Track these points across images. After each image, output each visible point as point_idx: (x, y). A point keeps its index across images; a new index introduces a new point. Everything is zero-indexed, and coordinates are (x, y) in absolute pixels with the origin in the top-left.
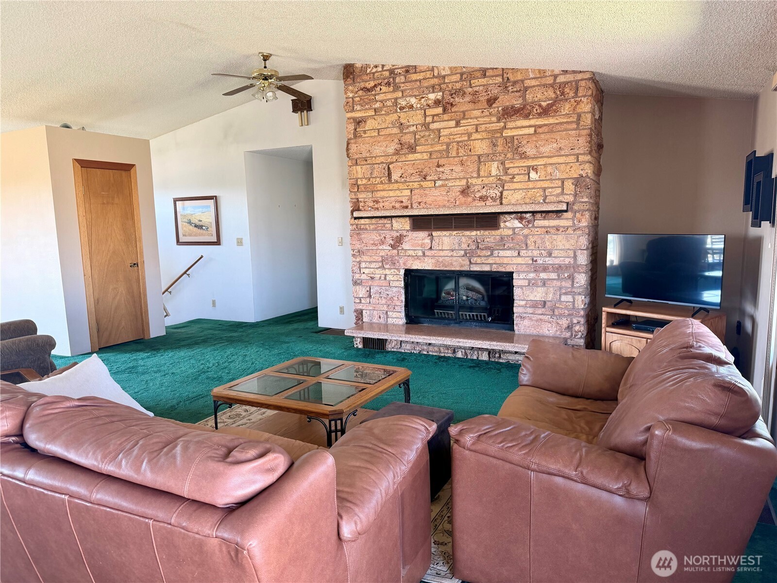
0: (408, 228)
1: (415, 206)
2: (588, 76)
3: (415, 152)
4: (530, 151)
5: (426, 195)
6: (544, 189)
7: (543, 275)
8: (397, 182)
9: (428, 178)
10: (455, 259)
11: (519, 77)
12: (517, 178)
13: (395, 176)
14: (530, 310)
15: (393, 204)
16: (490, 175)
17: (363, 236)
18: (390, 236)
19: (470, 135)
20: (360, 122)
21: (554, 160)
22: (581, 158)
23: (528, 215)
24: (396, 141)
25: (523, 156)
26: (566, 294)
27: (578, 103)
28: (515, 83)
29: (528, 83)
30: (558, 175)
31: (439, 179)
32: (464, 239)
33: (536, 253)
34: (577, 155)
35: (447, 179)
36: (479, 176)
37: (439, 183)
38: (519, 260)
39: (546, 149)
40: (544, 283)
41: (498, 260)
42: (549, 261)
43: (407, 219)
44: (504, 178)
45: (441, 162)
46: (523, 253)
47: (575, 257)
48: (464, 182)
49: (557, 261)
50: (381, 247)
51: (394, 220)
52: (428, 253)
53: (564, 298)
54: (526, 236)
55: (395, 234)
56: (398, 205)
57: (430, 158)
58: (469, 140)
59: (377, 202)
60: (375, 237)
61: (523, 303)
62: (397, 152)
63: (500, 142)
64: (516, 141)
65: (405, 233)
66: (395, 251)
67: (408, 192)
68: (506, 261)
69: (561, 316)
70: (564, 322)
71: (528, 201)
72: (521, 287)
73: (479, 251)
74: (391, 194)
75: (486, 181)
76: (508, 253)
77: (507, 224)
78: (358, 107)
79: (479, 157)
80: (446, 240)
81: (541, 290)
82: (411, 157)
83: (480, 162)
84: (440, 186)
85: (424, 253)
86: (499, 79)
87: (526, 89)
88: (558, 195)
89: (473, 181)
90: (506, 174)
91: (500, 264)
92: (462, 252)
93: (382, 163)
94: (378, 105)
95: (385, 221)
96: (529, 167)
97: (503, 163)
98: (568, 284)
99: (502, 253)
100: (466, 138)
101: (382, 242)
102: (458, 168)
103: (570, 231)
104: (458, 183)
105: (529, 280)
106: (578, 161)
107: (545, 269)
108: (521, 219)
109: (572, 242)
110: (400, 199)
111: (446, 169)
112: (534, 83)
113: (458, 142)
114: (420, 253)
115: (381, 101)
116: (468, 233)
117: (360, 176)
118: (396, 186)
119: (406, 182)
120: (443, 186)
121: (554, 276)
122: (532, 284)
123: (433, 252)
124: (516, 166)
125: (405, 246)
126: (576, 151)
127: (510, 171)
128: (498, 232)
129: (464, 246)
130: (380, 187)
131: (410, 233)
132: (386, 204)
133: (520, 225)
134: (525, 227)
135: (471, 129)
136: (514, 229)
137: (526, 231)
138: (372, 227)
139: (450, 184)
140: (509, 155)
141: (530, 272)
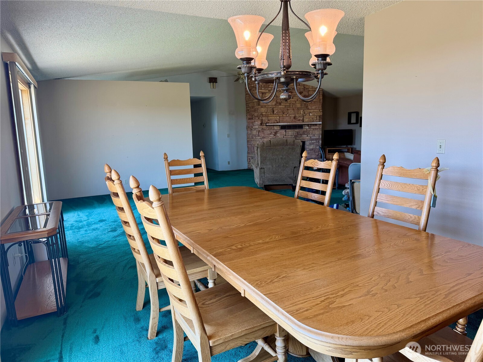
0: (279, 129)
1: (281, 122)
2: (322, 90)
3: (281, 105)
4: (310, 108)
5: (284, 119)
6: (313, 118)
7: (313, 142)
8: (275, 114)
9: (285, 113)
10: (292, 138)
11: (308, 87)
12: (307, 115)
13: (275, 112)
14: (310, 151)
15: (274, 121)
16: (300, 114)
17: (265, 132)
18: (273, 131)
19: (296, 102)
20: (263, 93)
21: (315, 111)
22: (320, 110)
23: (310, 125)
24: (275, 101)
25: (308, 109)
26: (317, 146)
27: (320, 96)
28: (307, 89)
29: (310, 89)
30: (316, 115)
31: (288, 114)
32: (294, 132)
33: (311, 135)
35: (290, 114)
36: (298, 114)
38: (308, 138)
39: (313, 108)
41: (303, 138)
42: (314, 137)
43: (279, 126)
44: (304, 115)
45: (289, 109)
46: (309, 136)
47: (319, 136)
48: (294, 115)
49: (316, 137)
50: (270, 136)
51: (275, 127)
52: (284, 137)
54: (309, 131)
55: (275, 131)
57: (285, 107)
59: (269, 120)
60: (269, 132)
61: (308, 150)
62: (275, 105)
63: (303, 104)
64: (307, 105)
65: (278, 131)
66: (275, 137)
67: (278, 118)
69: (316, 152)
70: (317, 154)
71: (309, 121)
72: (308, 145)
73: (298, 136)
74: (273, 118)
76: (305, 136)
77: (305, 128)
78: (263, 89)
79: (298, 108)
80: (290, 133)
81: (312, 145)
83: (298, 110)
84: (287, 116)
86: (303, 87)
87: (309, 91)
88: (316, 120)
89: (296, 115)
90: (304, 113)
92: (294, 136)
93: (271, 108)
94: (270, 89)
95: (272, 127)
96: (309, 112)
97: (304, 111)
98: (318, 143)
101: (271, 134)
102: (292, 111)
103: (318, 129)
104: (292, 115)
105: (310, 143)
107: (313, 140)
108: (308, 126)
109: (319, 132)
110: (277, 120)
111: (289, 111)
113: (293, 103)
114: (282, 137)
116: (295, 130)
117: (263, 111)
119: (278, 114)
121: (315, 141)
123: (286, 136)
124: (307, 111)
125: (278, 135)
128: (303, 130)
129: (295, 134)
130: (270, 115)
131: (280, 131)
132: (272, 121)
133: (308, 128)
135: (296, 100)
138: (267, 129)
139: (290, 116)
140: (305, 108)
141: (310, 141)
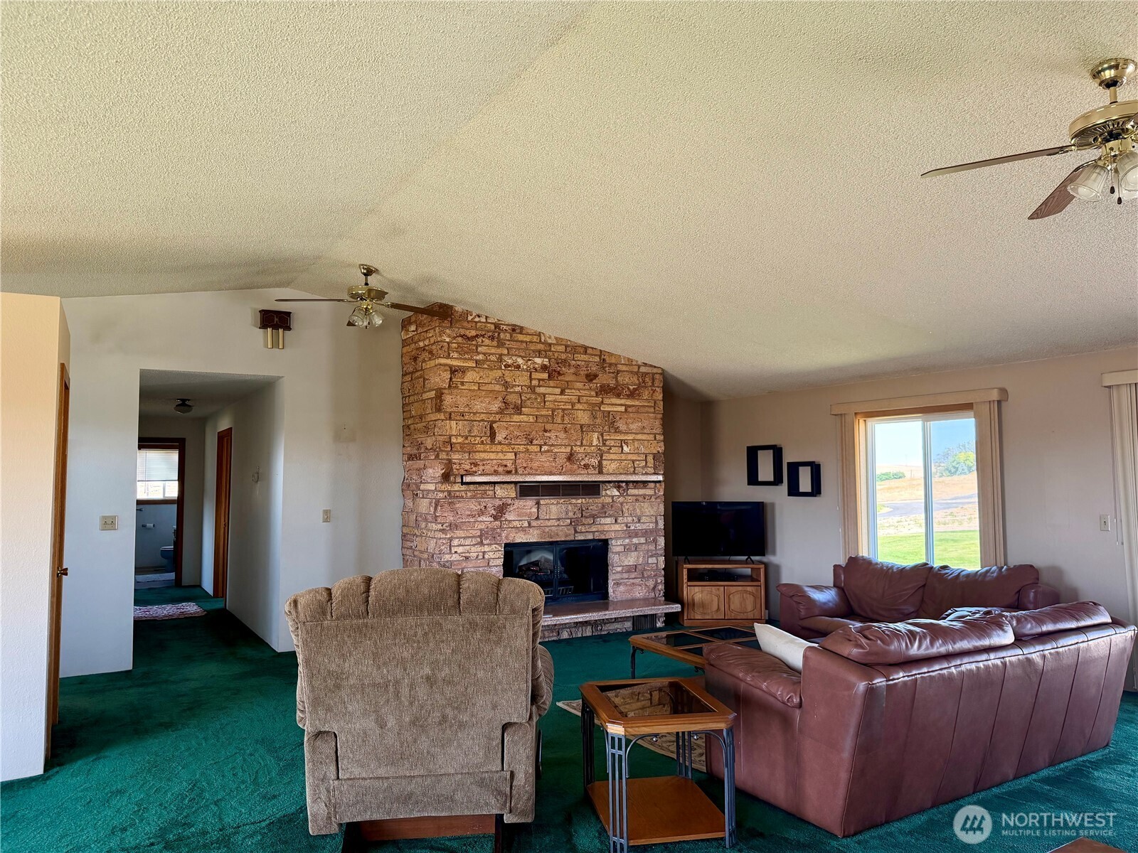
0: (514, 495)
1: (520, 471)
2: (660, 371)
3: (520, 414)
4: (623, 427)
5: (531, 460)
6: (633, 462)
7: (635, 540)
8: (500, 443)
9: (535, 442)
10: (561, 528)
11: (613, 361)
12: (614, 449)
13: (500, 437)
14: (625, 576)
15: (496, 468)
16: (591, 445)
17: (457, 505)
18: (491, 504)
19: (573, 405)
20: (456, 371)
21: (639, 437)
22: (658, 437)
23: (624, 484)
24: (500, 399)
25: (617, 431)
26: (652, 556)
27: (654, 391)
28: (611, 365)
29: (620, 367)
30: (643, 450)
31: (545, 444)
32: (570, 508)
33: (630, 519)
34: (655, 434)
35: (552, 445)
36: (582, 445)
37: (545, 448)
38: (617, 527)
39: (634, 427)
40: (636, 547)
41: (600, 528)
42: (639, 526)
43: (513, 485)
44: (603, 448)
45: (548, 427)
46: (620, 520)
47: (657, 522)
48: (568, 449)
49: (644, 527)
50: (480, 519)
51: (497, 487)
52: (534, 523)
53: (651, 561)
54: (622, 504)
55: (498, 502)
56: (501, 469)
57: (536, 422)
58: (572, 409)
59: (476, 465)
60: (474, 506)
61: (619, 569)
62: (501, 412)
63: (599, 415)
64: (611, 416)
65: (510, 502)
66: (498, 523)
67: (511, 456)
68: (606, 528)
69: (649, 577)
70: (651, 583)
71: (621, 471)
72: (618, 553)
73: (583, 519)
74: (492, 456)
75: (588, 450)
76: (608, 520)
77: (608, 492)
78: (456, 355)
79: (582, 426)
80: (554, 509)
81: (634, 554)
82: (516, 418)
83: (582, 431)
84: (545, 452)
85: (529, 524)
86: (597, 359)
87: (618, 372)
88: (643, 467)
89: (577, 449)
90: (604, 444)
91: (602, 532)
92: (569, 521)
93: (483, 420)
94: (480, 357)
95: (487, 487)
96: (622, 440)
97: (602, 435)
98: (652, 547)
99: (603, 521)
100: (570, 407)
101: (481, 513)
102: (562, 435)
103: (653, 499)
104: (563, 449)
105: (625, 546)
106: (655, 439)
107: (636, 536)
108: (619, 488)
109: (655, 508)
110: (505, 463)
111: (552, 435)
112: (624, 368)
113: (563, 410)
114: (526, 524)
115: (484, 354)
116: (574, 501)
117: (454, 433)
118: (499, 448)
119: (510, 444)
120: (548, 451)
121: (642, 540)
122: (627, 549)
123: (539, 522)
124: (612, 438)
125: (510, 516)
126: (654, 431)
127: (607, 443)
128: (600, 500)
129: (571, 514)
130: (480, 447)
131: (516, 502)
132: (487, 467)
133: (617, 493)
134: (621, 495)
135: (574, 399)
136: (613, 497)
137: (621, 499)
138: (469, 494)
139: (556, 450)
140: (606, 428)
141: (625, 538)
